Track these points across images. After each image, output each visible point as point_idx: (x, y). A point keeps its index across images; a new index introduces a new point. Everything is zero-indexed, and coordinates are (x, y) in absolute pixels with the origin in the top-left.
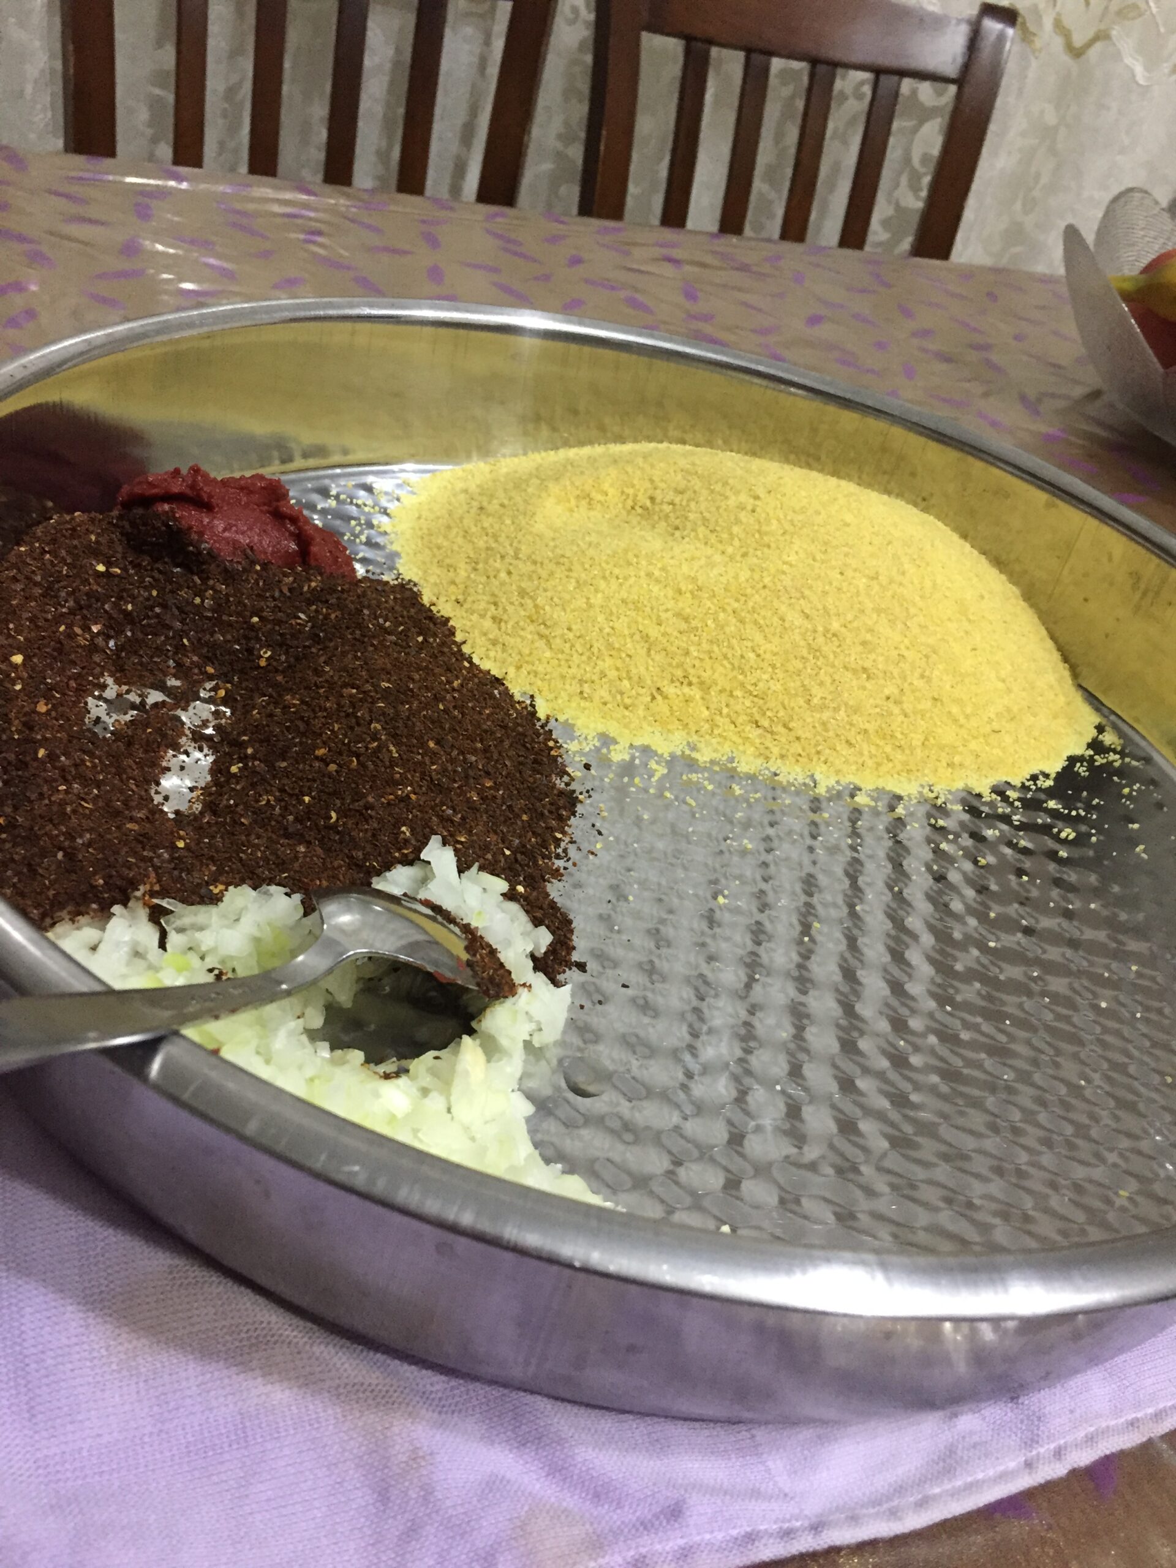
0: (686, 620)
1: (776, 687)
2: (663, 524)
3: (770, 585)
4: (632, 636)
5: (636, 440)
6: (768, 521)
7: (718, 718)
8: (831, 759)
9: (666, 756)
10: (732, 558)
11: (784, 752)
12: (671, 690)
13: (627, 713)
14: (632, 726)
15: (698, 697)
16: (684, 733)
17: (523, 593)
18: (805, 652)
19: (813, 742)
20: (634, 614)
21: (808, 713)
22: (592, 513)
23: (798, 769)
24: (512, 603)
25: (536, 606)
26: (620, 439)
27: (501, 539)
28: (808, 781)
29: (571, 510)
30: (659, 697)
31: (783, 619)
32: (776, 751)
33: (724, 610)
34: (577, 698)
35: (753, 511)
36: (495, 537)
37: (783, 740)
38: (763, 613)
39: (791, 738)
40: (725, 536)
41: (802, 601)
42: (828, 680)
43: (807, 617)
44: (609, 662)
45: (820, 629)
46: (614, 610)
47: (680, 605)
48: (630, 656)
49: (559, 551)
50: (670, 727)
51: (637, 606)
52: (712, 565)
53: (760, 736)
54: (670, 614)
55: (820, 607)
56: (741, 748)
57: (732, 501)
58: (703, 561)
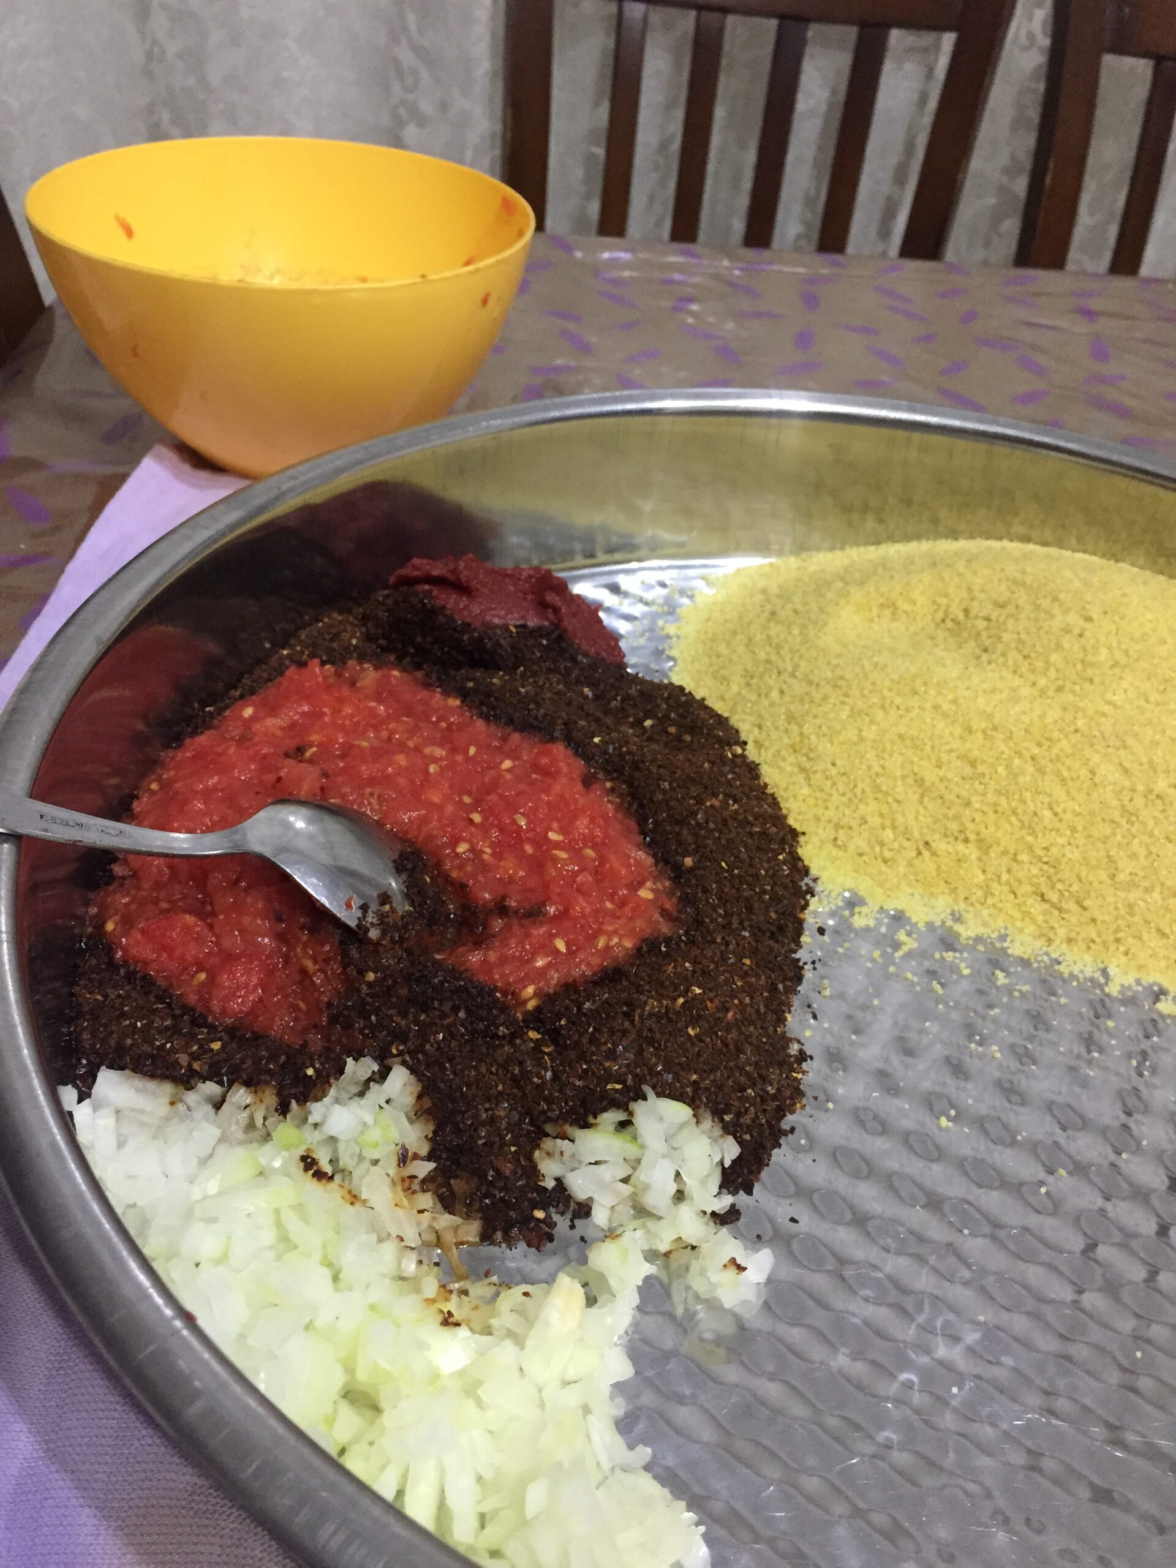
0: (973, 764)
1: (1073, 854)
2: (973, 643)
3: (1084, 728)
4: (904, 777)
5: (972, 537)
6: (1096, 650)
7: (995, 885)
8: (1133, 950)
9: (921, 925)
10: (1043, 692)
11: (1073, 935)
12: (941, 845)
13: (884, 868)
14: (888, 885)
15: (974, 857)
16: (949, 899)
17: (790, 718)
18: (1116, 814)
19: (1113, 927)
20: (910, 752)
21: (1111, 890)
22: (895, 625)
23: (1088, 958)
24: (777, 728)
25: (801, 734)
26: (953, 534)
27: (783, 652)
28: (1098, 975)
29: (871, 621)
30: (926, 853)
31: (1093, 773)
32: (1062, 932)
33: (1020, 755)
34: (829, 846)
35: (1081, 635)
36: (778, 648)
37: (1074, 920)
38: (1068, 762)
39: (1083, 919)
40: (1039, 664)
41: (1122, 752)
42: (1143, 853)
43: (1126, 771)
44: (873, 806)
45: (1141, 788)
46: (888, 747)
47: (968, 746)
48: (899, 802)
49: (839, 672)
50: (934, 890)
51: (916, 745)
52: (1015, 699)
53: (1045, 913)
54: (953, 755)
55: (1145, 760)
56: (1019, 924)
57: (1057, 623)
58: (1004, 696)
